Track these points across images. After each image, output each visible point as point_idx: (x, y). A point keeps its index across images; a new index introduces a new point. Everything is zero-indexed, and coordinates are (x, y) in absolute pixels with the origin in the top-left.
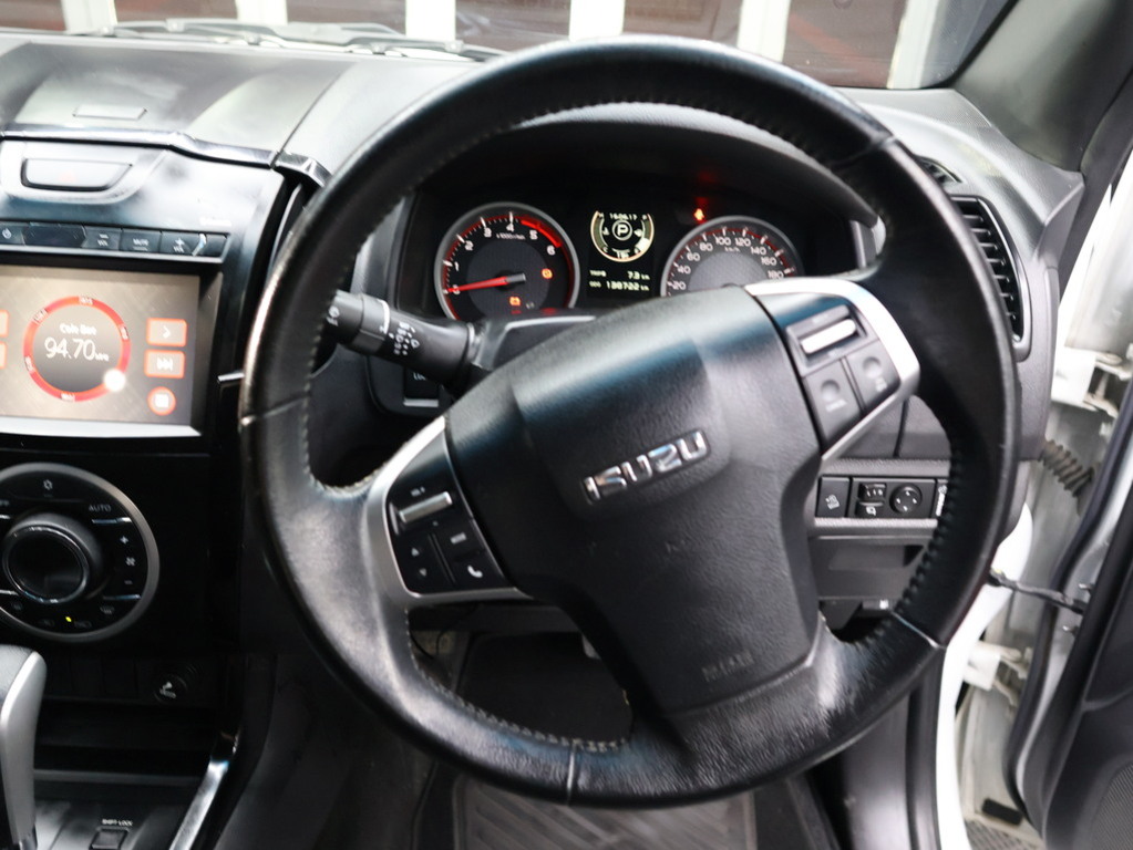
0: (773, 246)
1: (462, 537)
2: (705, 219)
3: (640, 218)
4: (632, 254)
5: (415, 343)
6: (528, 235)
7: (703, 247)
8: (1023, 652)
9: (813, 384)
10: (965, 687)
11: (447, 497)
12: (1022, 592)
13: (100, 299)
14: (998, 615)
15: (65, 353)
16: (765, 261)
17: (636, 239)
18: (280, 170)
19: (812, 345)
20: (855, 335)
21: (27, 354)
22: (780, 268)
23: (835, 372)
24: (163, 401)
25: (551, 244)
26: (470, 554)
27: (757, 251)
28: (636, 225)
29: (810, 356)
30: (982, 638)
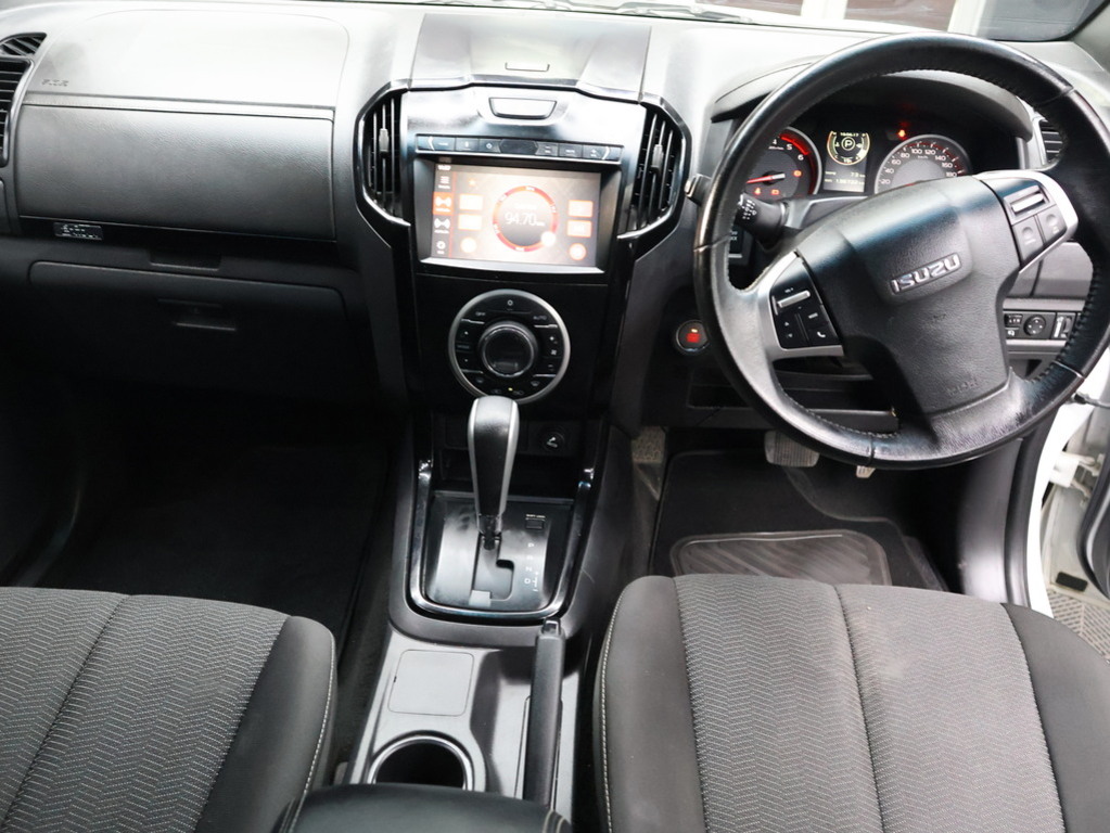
0: (950, 155)
1: (816, 315)
2: (907, 137)
3: (860, 136)
4: (854, 160)
5: (754, 213)
6: (785, 147)
7: (903, 155)
8: (1096, 458)
9: (1018, 229)
10: (1050, 485)
11: (807, 293)
12: (1102, 407)
13: (539, 187)
14: (1079, 431)
15: (517, 221)
16: (944, 165)
17: (857, 150)
18: (644, 104)
19: (1017, 207)
20: (1042, 202)
21: (494, 222)
22: (954, 170)
23: (1031, 223)
24: (579, 252)
25: (801, 153)
26: (819, 324)
27: (940, 158)
28: (858, 140)
29: (1017, 213)
30: (1065, 449)
